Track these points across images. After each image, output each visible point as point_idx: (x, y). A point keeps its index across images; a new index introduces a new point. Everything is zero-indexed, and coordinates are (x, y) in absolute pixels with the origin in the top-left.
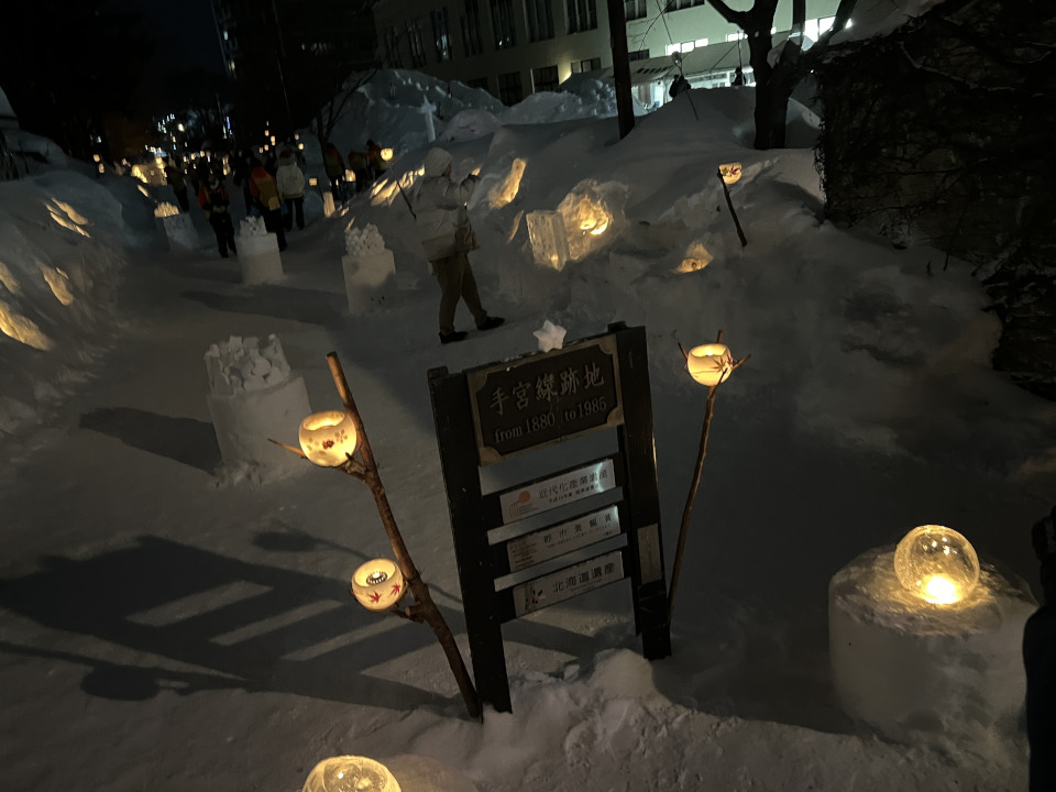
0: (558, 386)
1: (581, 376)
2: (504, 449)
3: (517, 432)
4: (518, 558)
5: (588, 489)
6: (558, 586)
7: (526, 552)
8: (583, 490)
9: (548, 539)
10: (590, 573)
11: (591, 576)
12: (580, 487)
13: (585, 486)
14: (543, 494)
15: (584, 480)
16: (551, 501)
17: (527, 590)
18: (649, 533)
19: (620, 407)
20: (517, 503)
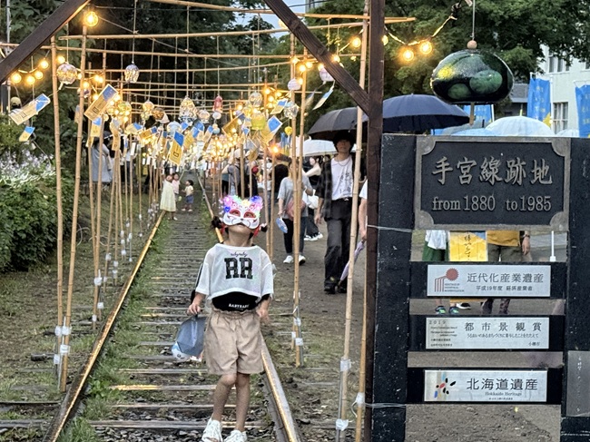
0: (503, 169)
1: (529, 168)
2: (440, 218)
3: (454, 204)
4: (436, 336)
5: (519, 288)
6: (473, 382)
7: (444, 333)
8: (514, 288)
9: (469, 326)
10: (510, 382)
11: (510, 386)
12: (512, 284)
13: (517, 284)
14: (471, 278)
15: (516, 278)
16: (478, 288)
17: (439, 375)
18: (580, 359)
19: (565, 213)
20: (443, 278)
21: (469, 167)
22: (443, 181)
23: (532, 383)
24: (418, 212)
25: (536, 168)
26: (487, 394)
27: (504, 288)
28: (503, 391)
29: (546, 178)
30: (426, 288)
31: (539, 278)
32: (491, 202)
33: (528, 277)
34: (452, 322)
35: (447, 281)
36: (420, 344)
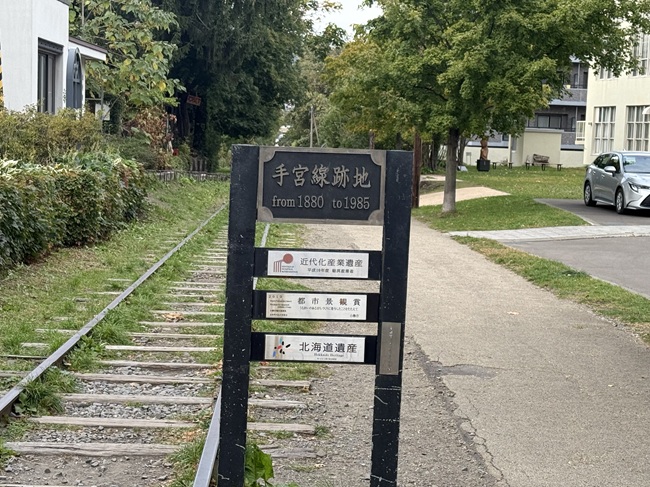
0: (330, 176)
1: (351, 174)
2: (279, 213)
3: (290, 202)
4: (274, 308)
5: (343, 271)
6: (304, 346)
7: (281, 305)
8: (339, 271)
9: (301, 301)
10: (334, 346)
11: (334, 349)
12: (337, 267)
13: (341, 268)
14: (304, 262)
15: (341, 262)
16: (309, 270)
17: (277, 339)
18: (390, 327)
19: (381, 211)
20: (281, 261)
21: (302, 173)
22: (280, 184)
23: (352, 348)
24: (261, 208)
25: (358, 175)
26: (315, 354)
27: (331, 271)
28: (329, 353)
29: (366, 183)
30: (266, 269)
31: (359, 263)
32: (320, 202)
33: (350, 262)
34: (287, 297)
35: (283, 264)
36: (262, 314)
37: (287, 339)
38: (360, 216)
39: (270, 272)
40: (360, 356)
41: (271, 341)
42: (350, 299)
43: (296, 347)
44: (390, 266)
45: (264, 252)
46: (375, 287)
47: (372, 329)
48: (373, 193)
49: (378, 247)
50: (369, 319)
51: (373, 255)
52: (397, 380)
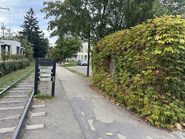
0: (47, 61)
1: (49, 61)
2: (41, 65)
4: (41, 75)
9: (44, 75)
11: (47, 79)
14: (44, 70)
15: (48, 70)
18: (54, 77)
19: (53, 65)
21: (44, 61)
22: (41, 62)
24: (39, 65)
26: (45, 80)
31: (50, 70)
32: (46, 64)
36: (39, 76)
37: (42, 79)
38: (50, 66)
39: (40, 71)
40: (50, 80)
41: (40, 79)
42: (49, 74)
43: (43, 79)
44: (54, 71)
45: (39, 69)
46: (52, 73)
47: (52, 77)
48: (52, 63)
49: (52, 69)
50: (51, 76)
51: (52, 70)
52: (54, 82)
